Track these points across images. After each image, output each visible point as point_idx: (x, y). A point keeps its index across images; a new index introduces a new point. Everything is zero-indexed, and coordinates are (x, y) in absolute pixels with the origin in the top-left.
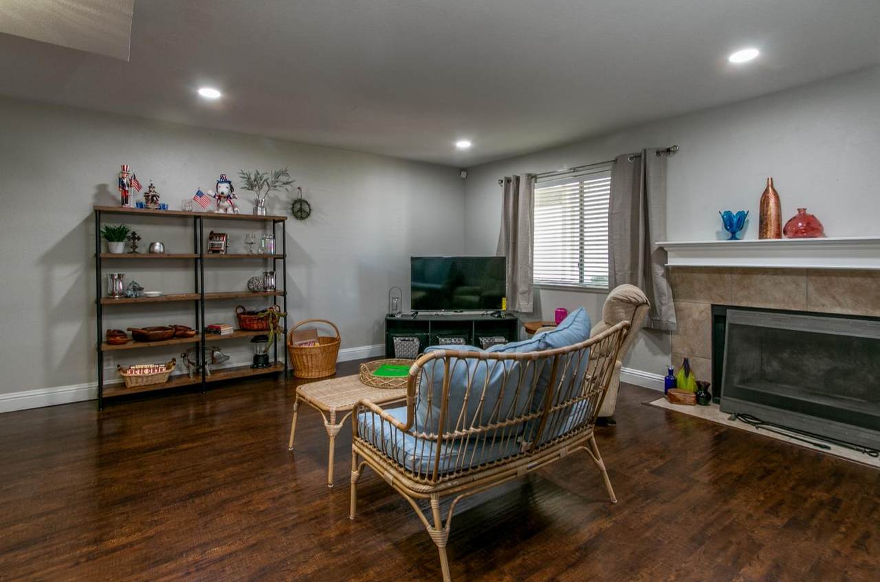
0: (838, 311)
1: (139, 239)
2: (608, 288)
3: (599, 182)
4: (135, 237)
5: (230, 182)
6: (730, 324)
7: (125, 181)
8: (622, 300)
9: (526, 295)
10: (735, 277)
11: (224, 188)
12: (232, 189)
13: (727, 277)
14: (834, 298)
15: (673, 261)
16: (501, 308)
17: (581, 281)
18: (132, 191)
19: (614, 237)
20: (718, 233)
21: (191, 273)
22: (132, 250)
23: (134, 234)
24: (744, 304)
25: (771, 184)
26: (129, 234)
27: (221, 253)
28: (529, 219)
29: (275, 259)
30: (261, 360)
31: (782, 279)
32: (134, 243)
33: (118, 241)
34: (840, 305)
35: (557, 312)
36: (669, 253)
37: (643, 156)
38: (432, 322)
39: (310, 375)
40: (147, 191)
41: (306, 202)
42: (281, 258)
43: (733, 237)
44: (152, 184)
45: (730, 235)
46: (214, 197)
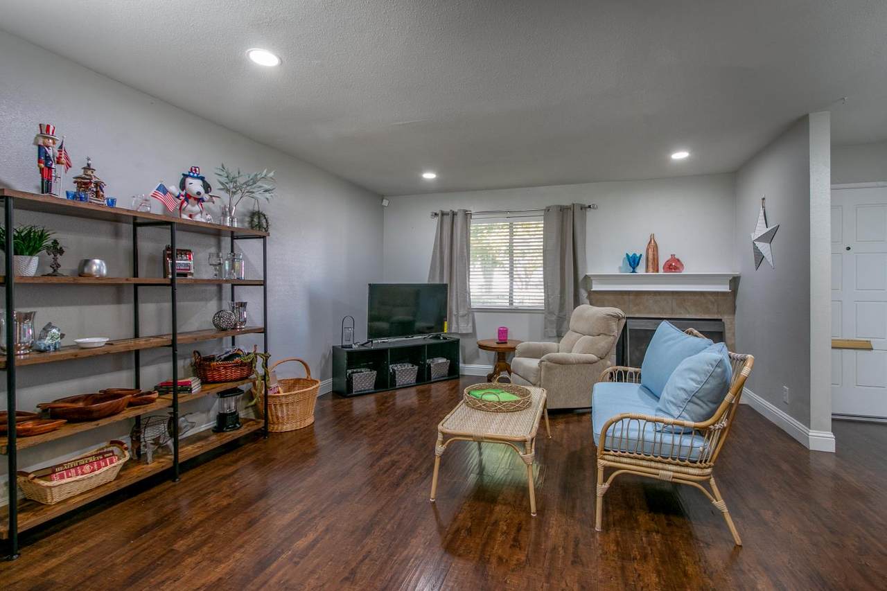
0: (688, 316)
1: (61, 252)
2: (543, 308)
3: (529, 224)
4: (57, 249)
5: (202, 179)
6: (630, 330)
7: (50, 153)
8: (613, 316)
9: (466, 318)
10: (632, 297)
11: (195, 186)
12: (207, 187)
13: (626, 297)
14: (686, 309)
15: (596, 287)
16: (443, 331)
17: (511, 304)
18: (58, 170)
19: (547, 269)
20: (620, 268)
21: (127, 308)
22: (50, 271)
23: (55, 242)
24: (637, 316)
25: (652, 237)
26: (48, 243)
27: (189, 277)
28: (465, 250)
29: (233, 286)
30: (229, 421)
31: (658, 298)
32: (55, 259)
33: (31, 254)
34: (689, 313)
35: (499, 331)
36: (593, 281)
37: (572, 209)
38: (391, 349)
39: (280, 428)
40: (81, 173)
41: (264, 215)
42: (261, 285)
43: (634, 272)
44: (89, 165)
45: (632, 270)
46: (178, 197)
